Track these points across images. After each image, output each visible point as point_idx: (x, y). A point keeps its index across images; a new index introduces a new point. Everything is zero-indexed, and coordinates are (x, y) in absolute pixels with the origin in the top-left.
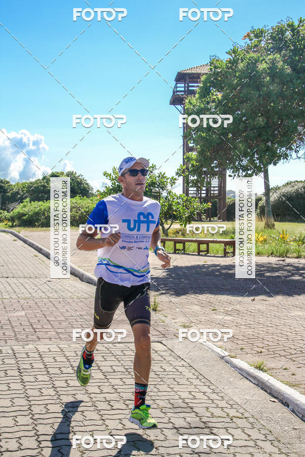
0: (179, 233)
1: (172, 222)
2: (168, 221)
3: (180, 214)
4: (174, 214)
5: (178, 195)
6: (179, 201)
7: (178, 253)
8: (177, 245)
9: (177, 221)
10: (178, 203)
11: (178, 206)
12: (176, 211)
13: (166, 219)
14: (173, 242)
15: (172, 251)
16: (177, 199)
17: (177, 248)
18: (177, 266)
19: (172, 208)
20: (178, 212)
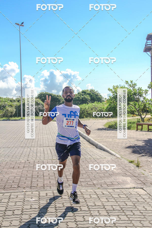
0: (150, 120)
1: (146, 114)
2: (144, 113)
3: (150, 110)
4: (147, 110)
5: (149, 100)
6: (150, 102)
7: (150, 131)
8: (150, 127)
9: (149, 114)
10: (150, 104)
11: (149, 105)
12: (148, 108)
13: (143, 112)
14: (147, 125)
15: (147, 130)
16: (149, 101)
17: (149, 129)
18: (150, 139)
19: (146, 107)
20: (149, 109)
